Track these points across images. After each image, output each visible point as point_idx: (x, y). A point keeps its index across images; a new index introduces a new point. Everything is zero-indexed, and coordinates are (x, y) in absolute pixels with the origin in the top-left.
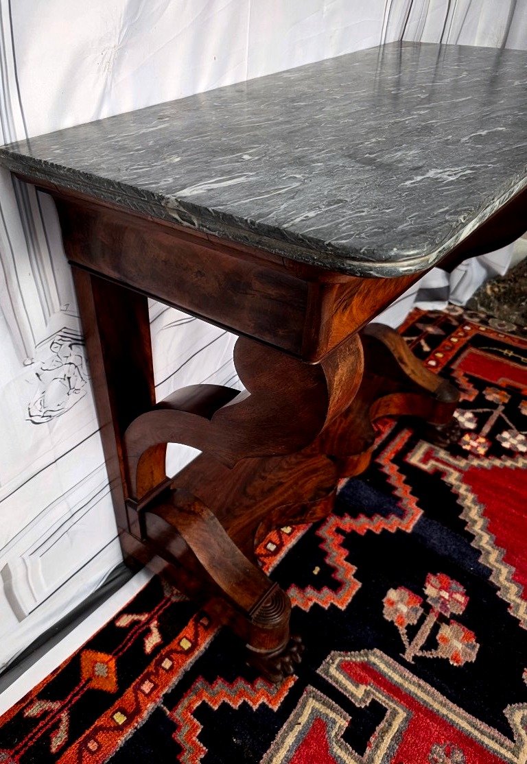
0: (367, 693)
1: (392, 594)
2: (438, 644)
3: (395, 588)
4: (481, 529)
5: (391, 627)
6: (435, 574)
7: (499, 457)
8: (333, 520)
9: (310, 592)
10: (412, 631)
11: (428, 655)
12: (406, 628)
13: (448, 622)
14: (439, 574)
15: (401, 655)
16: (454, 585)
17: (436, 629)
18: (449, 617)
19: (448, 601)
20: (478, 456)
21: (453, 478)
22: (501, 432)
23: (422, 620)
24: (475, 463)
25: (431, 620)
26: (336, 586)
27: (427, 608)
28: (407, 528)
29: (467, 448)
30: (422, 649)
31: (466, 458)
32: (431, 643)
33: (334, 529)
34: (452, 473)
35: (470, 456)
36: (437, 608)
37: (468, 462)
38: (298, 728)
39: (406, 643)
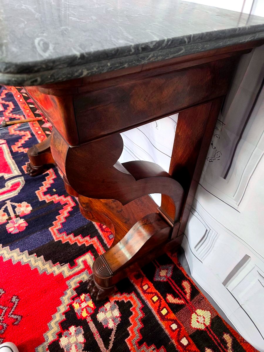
0: (8, 186)
1: (30, 208)
2: (4, 212)
3: (31, 211)
4: (30, 261)
5: (20, 201)
6: (26, 227)
7: (65, 313)
8: (73, 204)
9: (49, 186)
10: (14, 207)
11: (4, 207)
12: (16, 206)
13: (7, 220)
14: (25, 228)
15: (10, 200)
16: (17, 231)
17: (9, 215)
18: (9, 221)
19: (14, 225)
20: (73, 299)
21: (65, 270)
22: (85, 335)
23: (15, 212)
24: (70, 293)
25: (12, 215)
26: (45, 194)
27: (17, 216)
28: (52, 229)
29: (83, 297)
30: (7, 207)
31: (75, 289)
32: (6, 210)
33: (68, 203)
34: (69, 272)
35: (75, 294)
36: (15, 220)
37: (71, 288)
38: (14, 169)
39: (11, 203)
